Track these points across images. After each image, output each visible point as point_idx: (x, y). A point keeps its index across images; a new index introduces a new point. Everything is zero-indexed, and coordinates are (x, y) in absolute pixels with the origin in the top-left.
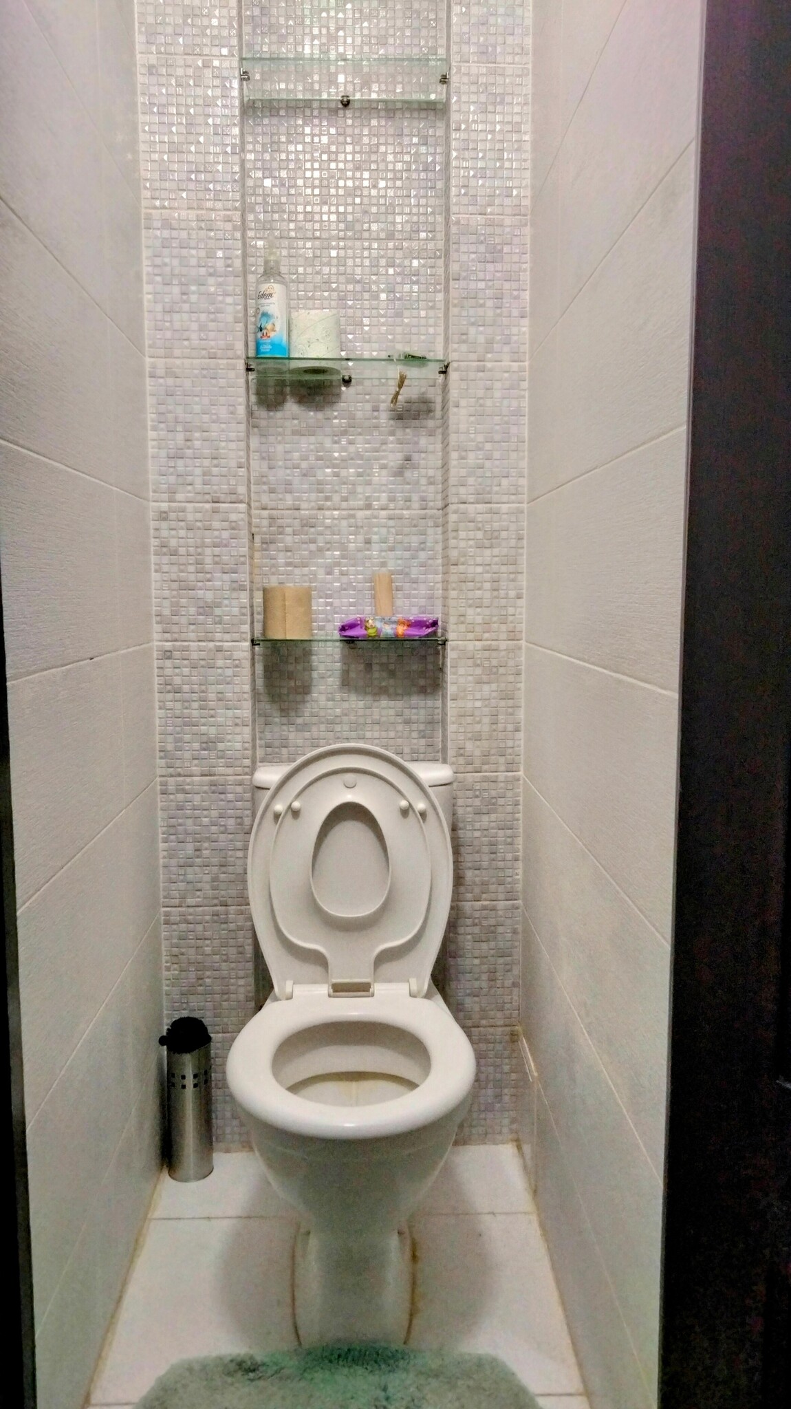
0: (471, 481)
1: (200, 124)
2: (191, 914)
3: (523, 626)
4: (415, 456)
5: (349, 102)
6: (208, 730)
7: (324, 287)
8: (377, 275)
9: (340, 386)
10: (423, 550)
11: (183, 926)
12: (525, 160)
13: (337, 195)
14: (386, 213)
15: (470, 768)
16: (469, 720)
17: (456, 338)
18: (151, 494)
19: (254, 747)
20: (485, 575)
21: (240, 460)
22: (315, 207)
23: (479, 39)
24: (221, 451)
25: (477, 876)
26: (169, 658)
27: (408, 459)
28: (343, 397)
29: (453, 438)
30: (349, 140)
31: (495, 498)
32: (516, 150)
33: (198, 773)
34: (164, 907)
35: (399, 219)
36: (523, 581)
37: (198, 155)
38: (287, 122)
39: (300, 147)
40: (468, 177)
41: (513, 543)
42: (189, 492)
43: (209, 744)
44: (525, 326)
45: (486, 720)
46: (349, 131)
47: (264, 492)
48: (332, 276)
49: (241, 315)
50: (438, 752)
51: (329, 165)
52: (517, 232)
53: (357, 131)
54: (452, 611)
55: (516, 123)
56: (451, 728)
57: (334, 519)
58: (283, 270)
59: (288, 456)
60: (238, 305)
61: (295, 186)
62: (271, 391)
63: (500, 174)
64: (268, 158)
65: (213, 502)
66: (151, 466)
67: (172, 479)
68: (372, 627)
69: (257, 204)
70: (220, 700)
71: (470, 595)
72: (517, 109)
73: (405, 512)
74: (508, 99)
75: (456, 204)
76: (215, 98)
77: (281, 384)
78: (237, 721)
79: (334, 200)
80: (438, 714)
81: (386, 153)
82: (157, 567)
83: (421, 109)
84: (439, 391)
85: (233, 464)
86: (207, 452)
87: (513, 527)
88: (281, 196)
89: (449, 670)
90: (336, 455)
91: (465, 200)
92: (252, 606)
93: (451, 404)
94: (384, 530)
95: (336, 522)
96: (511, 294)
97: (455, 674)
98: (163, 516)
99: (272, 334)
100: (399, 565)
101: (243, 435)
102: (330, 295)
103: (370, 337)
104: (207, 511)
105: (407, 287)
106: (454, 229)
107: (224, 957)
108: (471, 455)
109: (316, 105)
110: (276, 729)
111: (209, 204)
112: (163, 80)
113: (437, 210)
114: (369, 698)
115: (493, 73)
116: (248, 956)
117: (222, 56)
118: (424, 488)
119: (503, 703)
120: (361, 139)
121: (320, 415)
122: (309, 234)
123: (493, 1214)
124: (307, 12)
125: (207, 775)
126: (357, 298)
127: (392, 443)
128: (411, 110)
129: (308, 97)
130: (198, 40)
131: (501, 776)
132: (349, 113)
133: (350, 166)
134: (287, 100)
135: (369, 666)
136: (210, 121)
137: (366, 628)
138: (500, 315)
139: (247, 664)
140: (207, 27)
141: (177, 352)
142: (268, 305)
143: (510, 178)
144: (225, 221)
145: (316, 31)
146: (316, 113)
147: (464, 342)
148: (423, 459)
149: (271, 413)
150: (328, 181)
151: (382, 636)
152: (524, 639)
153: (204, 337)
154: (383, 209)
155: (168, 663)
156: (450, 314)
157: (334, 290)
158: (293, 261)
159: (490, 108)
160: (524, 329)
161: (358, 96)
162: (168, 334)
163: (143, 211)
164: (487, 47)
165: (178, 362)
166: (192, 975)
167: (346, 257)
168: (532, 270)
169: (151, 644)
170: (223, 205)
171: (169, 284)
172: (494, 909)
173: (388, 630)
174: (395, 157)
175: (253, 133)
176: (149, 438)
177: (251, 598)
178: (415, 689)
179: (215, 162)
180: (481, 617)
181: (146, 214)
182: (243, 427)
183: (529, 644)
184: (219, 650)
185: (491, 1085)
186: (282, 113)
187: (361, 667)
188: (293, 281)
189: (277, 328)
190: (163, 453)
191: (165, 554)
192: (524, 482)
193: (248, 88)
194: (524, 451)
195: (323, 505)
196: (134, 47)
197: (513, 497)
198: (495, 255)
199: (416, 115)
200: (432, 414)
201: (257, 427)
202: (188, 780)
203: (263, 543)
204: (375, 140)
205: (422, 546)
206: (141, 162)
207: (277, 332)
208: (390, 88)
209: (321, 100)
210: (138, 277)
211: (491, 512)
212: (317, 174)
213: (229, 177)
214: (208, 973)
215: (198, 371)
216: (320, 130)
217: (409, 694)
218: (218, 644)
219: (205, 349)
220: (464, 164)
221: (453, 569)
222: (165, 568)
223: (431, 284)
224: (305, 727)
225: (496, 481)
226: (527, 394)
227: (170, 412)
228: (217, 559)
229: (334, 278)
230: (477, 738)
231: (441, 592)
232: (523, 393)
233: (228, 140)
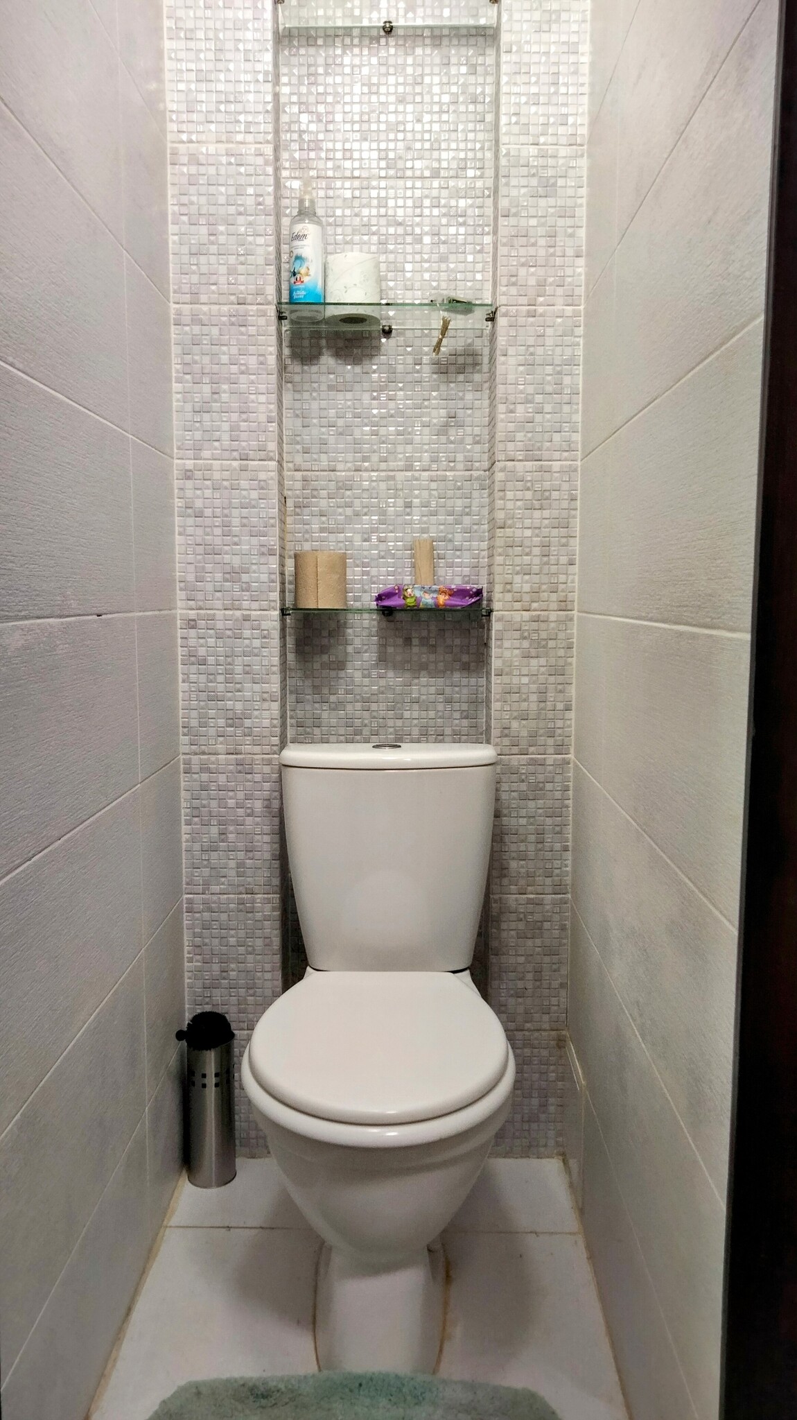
0: (519, 436)
1: (231, 50)
2: (214, 903)
3: (576, 596)
4: (460, 413)
5: (391, 28)
6: (234, 705)
7: (364, 230)
8: (421, 216)
9: (380, 338)
10: (467, 514)
11: (206, 915)
12: (582, 85)
13: (378, 131)
14: (432, 149)
15: (515, 750)
16: (515, 697)
17: (504, 280)
18: (175, 451)
19: (284, 724)
20: (534, 539)
21: (272, 414)
22: (354, 143)
24: (250, 405)
25: (522, 867)
26: (193, 627)
27: (453, 416)
28: (383, 349)
29: (500, 389)
30: (392, 70)
31: (546, 455)
32: (573, 73)
33: (223, 751)
34: (188, 894)
35: (444, 155)
36: (576, 545)
37: (227, 84)
38: (325, 52)
39: (338, 79)
40: (518, 104)
41: (565, 504)
42: (216, 449)
43: (234, 720)
44: (581, 266)
45: (534, 698)
46: (392, 61)
47: (298, 452)
48: (372, 218)
49: (272, 257)
50: (481, 734)
51: (370, 98)
52: (573, 163)
53: (400, 61)
54: (497, 578)
55: (573, 43)
56: (495, 706)
57: (372, 481)
58: (320, 212)
59: (324, 413)
60: (270, 246)
61: (333, 122)
62: (306, 343)
63: (554, 100)
64: (305, 91)
65: (241, 460)
66: (176, 421)
67: (198, 435)
68: (411, 596)
69: (292, 141)
70: (247, 673)
71: (518, 560)
72: (575, 27)
73: (448, 473)
74: (564, 16)
75: (506, 134)
76: (246, 21)
77: (317, 335)
78: (265, 696)
79: (375, 136)
80: (482, 693)
81: (431, 85)
82: (181, 529)
83: (469, 36)
84: (487, 343)
85: (263, 418)
86: (235, 405)
87: (565, 486)
88: (318, 132)
89: (493, 643)
90: (375, 412)
91: (515, 129)
92: (282, 574)
93: (498, 352)
94: (425, 494)
95: (374, 484)
96: (566, 231)
97: (500, 647)
98: (188, 475)
99: (306, 279)
100: (441, 532)
101: (274, 387)
102: (370, 239)
103: (412, 284)
104: (235, 469)
105: (452, 230)
106: (503, 162)
107: (250, 949)
108: (520, 408)
109: (356, 32)
110: (308, 707)
111: (239, 137)
113: (487, 145)
114: (408, 675)
116: (276, 948)
118: (469, 447)
119: (552, 679)
120: (404, 69)
121: (358, 369)
122: (348, 174)
123: (536, 1233)
125: (233, 754)
126: (398, 241)
127: (435, 398)
128: (459, 37)
129: (348, 24)
131: (551, 759)
132: (392, 41)
133: (392, 99)
134: (325, 28)
135: (408, 640)
136: (241, 46)
137: (405, 598)
138: (553, 255)
139: (276, 634)
141: (203, 298)
142: (302, 247)
143: (566, 105)
144: (257, 155)
146: (356, 41)
147: (514, 284)
148: (469, 416)
149: (306, 368)
150: (369, 115)
151: (422, 606)
152: (576, 608)
153: (233, 281)
154: (427, 145)
155: (193, 633)
156: (499, 254)
157: (374, 234)
158: (331, 203)
159: (545, 27)
160: (579, 270)
161: (402, 22)
162: (195, 279)
163: (169, 145)
165: (205, 308)
166: (216, 967)
167: (386, 198)
168: (588, 204)
169: (173, 611)
170: (254, 137)
171: (196, 224)
172: (540, 904)
173: (428, 600)
174: (441, 89)
175: (287, 65)
176: (174, 390)
177: (282, 565)
178: (457, 665)
179: (246, 92)
180: (529, 585)
181: (172, 148)
182: (273, 378)
183: (581, 614)
184: (246, 618)
186: (320, 42)
187: (400, 641)
188: (330, 224)
189: (312, 272)
190: (189, 407)
191: (189, 516)
192: (577, 437)
193: (284, 16)
194: (578, 404)
195: (360, 466)
197: (566, 454)
198: (548, 188)
199: (464, 41)
200: (478, 368)
201: (291, 382)
202: (213, 758)
203: (296, 507)
204: (419, 71)
205: (467, 510)
206: (167, 92)
207: (311, 277)
208: (437, 12)
209: (362, 28)
210: (164, 216)
211: (541, 469)
212: (356, 108)
213: (260, 108)
214: (233, 966)
215: (226, 318)
216: (361, 60)
217: (451, 671)
218: (245, 613)
219: (234, 294)
220: (516, 90)
221: (499, 532)
222: (190, 530)
223: (479, 225)
224: (339, 705)
225: (547, 436)
226: (581, 341)
227: (196, 363)
228: (245, 521)
229: (374, 221)
230: (524, 717)
231: (486, 560)
232: (578, 339)
233: (259, 67)
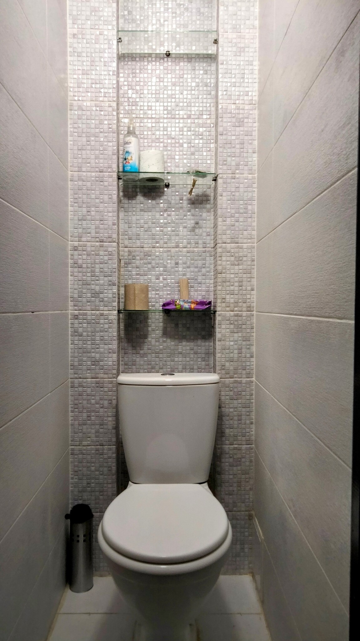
0: (228, 232)
1: (98, 61)
2: (84, 450)
3: (255, 305)
4: (200, 222)
5: (169, 54)
6: (95, 355)
7: (157, 141)
8: (182, 135)
9: (164, 188)
10: (204, 268)
11: (81, 456)
12: (255, 78)
13: (163, 98)
14: (187, 106)
15: (228, 376)
16: (227, 351)
17: (221, 163)
18: (70, 238)
19: (119, 364)
20: (235, 279)
21: (114, 221)
22: (153, 103)
23: (232, 22)
24: (105, 217)
25: (231, 432)
26: (76, 319)
27: (197, 223)
28: (165, 193)
29: (219, 212)
30: (169, 72)
31: (240, 241)
32: (251, 74)
33: (90, 377)
34: (71, 446)
35: (193, 109)
36: (254, 282)
37: (96, 75)
38: (140, 63)
39: (146, 75)
40: (227, 86)
41: (249, 263)
42: (89, 237)
43: (95, 362)
44: (255, 157)
45: (236, 351)
46: (169, 68)
47: (126, 239)
48: (160, 136)
49: (116, 151)
50: (211, 368)
51: (160, 84)
52: (251, 112)
53: (173, 68)
54: (219, 296)
55: (251, 61)
56: (218, 355)
57: (160, 252)
58: (137, 133)
59: (138, 222)
60: (115, 147)
61: (143, 93)
62: (130, 190)
63: (243, 85)
64: (130, 80)
65: (100, 242)
66: (70, 224)
67: (80, 230)
68: (179, 305)
69: (125, 101)
70: (102, 340)
71: (228, 288)
72: (251, 54)
73: (195, 249)
74: (247, 50)
75: (221, 99)
76: (105, 49)
77: (135, 187)
78: (110, 351)
79: (162, 100)
80: (211, 349)
81: (187, 78)
82: (72, 274)
83: (204, 58)
84: (213, 191)
85: (110, 223)
86: (98, 217)
87: (249, 255)
88: (136, 98)
89: (217, 326)
90: (162, 221)
91: (226, 97)
92: (119, 294)
93: (218, 195)
94: (185, 258)
95: (161, 254)
96: (248, 142)
97: (220, 328)
98: (75, 249)
99: (130, 162)
100: (192, 275)
101: (116, 209)
102: (159, 145)
103: (179, 165)
104: (97, 246)
105: (197, 141)
106: (220, 111)
107: (101, 473)
108: (228, 219)
109: (153, 56)
110: (130, 356)
111: (101, 99)
112: (80, 41)
113: (212, 104)
114: (177, 341)
115: (240, 37)
116: (114, 472)
117: (108, 29)
118: (205, 237)
119: (244, 343)
120: (175, 71)
121: (154, 202)
122: (150, 116)
123: (240, 614)
124: (150, 13)
125: (94, 378)
126: (172, 146)
127: (189, 215)
128: (199, 58)
129: (150, 52)
130: (97, 22)
131: (244, 380)
132: (169, 59)
133: (170, 84)
134: (140, 54)
135: (177, 325)
136: (102, 60)
137: (176, 305)
138: (243, 152)
139: (116, 322)
140: (101, 16)
141: (84, 169)
142: (129, 147)
143: (248, 87)
144: (109, 107)
145: (154, 22)
146: (154, 59)
147: (225, 164)
148: (205, 223)
149: (130, 201)
150: (159, 91)
151: (183, 309)
152: (255, 310)
153: (97, 162)
154: (185, 104)
155: (76, 321)
156: (218, 152)
157: (161, 142)
158: (142, 129)
159: (238, 54)
160: (254, 159)
161: (174, 52)
162: (80, 161)
163: (69, 102)
164: (236, 25)
165: (84, 174)
166: (85, 482)
167: (167, 127)
168: (258, 130)
169: (67, 311)
170: (108, 99)
171: (81, 137)
172: (240, 449)
173: (186, 306)
174: (191, 80)
175: (123, 69)
176: (69, 210)
177: (119, 290)
178: (200, 337)
179: (104, 79)
180: (233, 300)
181: (71, 103)
182: (116, 205)
183: (257, 313)
184: (102, 315)
185: (239, 543)
186: (137, 59)
187: (173, 325)
188: (141, 138)
189: (133, 159)
190: (76, 218)
191: (76, 267)
192: (255, 233)
193: (121, 48)
194: (255, 218)
195: (155, 245)
196: (66, 26)
197: (249, 240)
198: (240, 123)
199: (201, 60)
200: (209, 202)
201: (123, 208)
202: (85, 380)
203: (125, 264)
204: (182, 72)
205: (204, 266)
206: (69, 79)
207: (133, 161)
208: (190, 48)
209: (156, 54)
210: (66, 132)
211: (238, 247)
212: (154, 88)
213: (111, 86)
214: (93, 481)
215: (94, 178)
216: (156, 67)
217: (197, 339)
218: (101, 312)
219: (98, 168)
220: (225, 80)
221: (219, 275)
222: (76, 274)
223: (209, 139)
224: (145, 355)
225: (241, 232)
226: (256, 190)
227: (80, 198)
228: (101, 270)
230: (231, 361)
231: (213, 288)
232: (254, 189)
233: (110, 68)
